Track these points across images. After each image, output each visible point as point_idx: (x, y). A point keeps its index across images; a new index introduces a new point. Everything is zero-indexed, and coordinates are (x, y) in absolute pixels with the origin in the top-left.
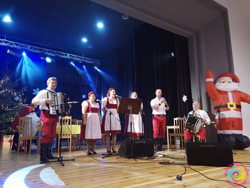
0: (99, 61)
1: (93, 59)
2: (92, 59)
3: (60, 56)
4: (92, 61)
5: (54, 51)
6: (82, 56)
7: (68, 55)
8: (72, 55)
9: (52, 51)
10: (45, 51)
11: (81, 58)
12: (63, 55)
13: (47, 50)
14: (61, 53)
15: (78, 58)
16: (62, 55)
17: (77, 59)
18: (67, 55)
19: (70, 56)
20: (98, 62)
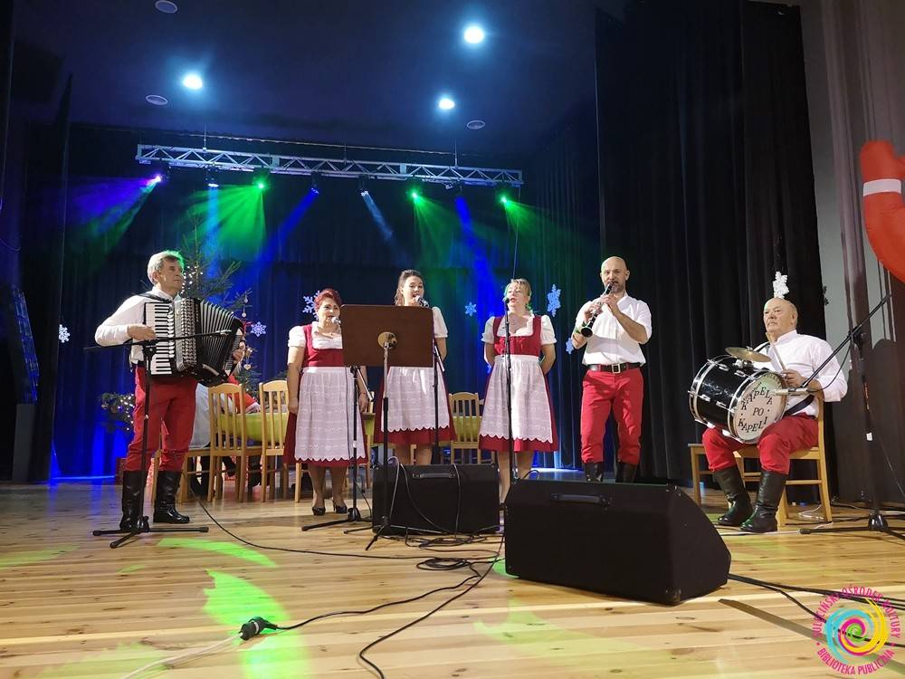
0: (520, 173)
1: (492, 170)
2: (488, 170)
3: (375, 176)
4: (492, 175)
5: (356, 162)
6: (454, 165)
7: (403, 167)
8: (414, 165)
9: (348, 164)
10: (326, 166)
11: (449, 173)
12: (384, 170)
13: (331, 160)
14: (379, 166)
15: (437, 172)
16: (381, 171)
17: (434, 177)
18: (397, 169)
19: (410, 170)
20: (516, 176)
